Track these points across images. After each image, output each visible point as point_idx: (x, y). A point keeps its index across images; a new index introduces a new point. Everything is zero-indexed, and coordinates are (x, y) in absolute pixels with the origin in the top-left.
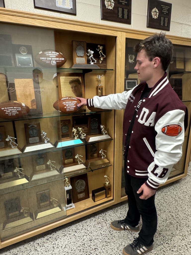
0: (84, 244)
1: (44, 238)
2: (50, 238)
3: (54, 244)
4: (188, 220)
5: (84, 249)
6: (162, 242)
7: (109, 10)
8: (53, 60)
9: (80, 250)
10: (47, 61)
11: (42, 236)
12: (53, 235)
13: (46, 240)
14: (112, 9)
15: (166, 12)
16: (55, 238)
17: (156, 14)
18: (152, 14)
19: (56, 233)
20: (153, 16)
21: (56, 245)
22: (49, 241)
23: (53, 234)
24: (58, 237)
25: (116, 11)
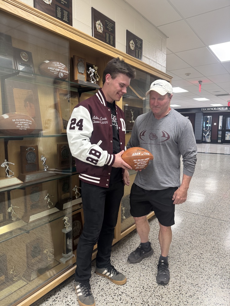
0: (103, 289)
1: (48, 301)
2: (56, 298)
3: (66, 301)
4: (184, 240)
5: (106, 293)
6: (174, 262)
7: (99, 33)
8: (61, 72)
9: (102, 295)
10: (55, 72)
11: (44, 301)
12: (59, 294)
13: (53, 302)
14: (101, 33)
15: (139, 46)
16: (63, 296)
17: (133, 46)
18: (130, 45)
19: (61, 291)
20: (131, 47)
21: (70, 301)
22: (57, 301)
23: (57, 294)
24: (66, 293)
25: (104, 35)
